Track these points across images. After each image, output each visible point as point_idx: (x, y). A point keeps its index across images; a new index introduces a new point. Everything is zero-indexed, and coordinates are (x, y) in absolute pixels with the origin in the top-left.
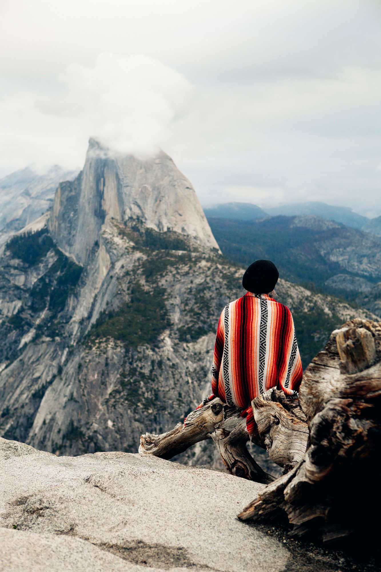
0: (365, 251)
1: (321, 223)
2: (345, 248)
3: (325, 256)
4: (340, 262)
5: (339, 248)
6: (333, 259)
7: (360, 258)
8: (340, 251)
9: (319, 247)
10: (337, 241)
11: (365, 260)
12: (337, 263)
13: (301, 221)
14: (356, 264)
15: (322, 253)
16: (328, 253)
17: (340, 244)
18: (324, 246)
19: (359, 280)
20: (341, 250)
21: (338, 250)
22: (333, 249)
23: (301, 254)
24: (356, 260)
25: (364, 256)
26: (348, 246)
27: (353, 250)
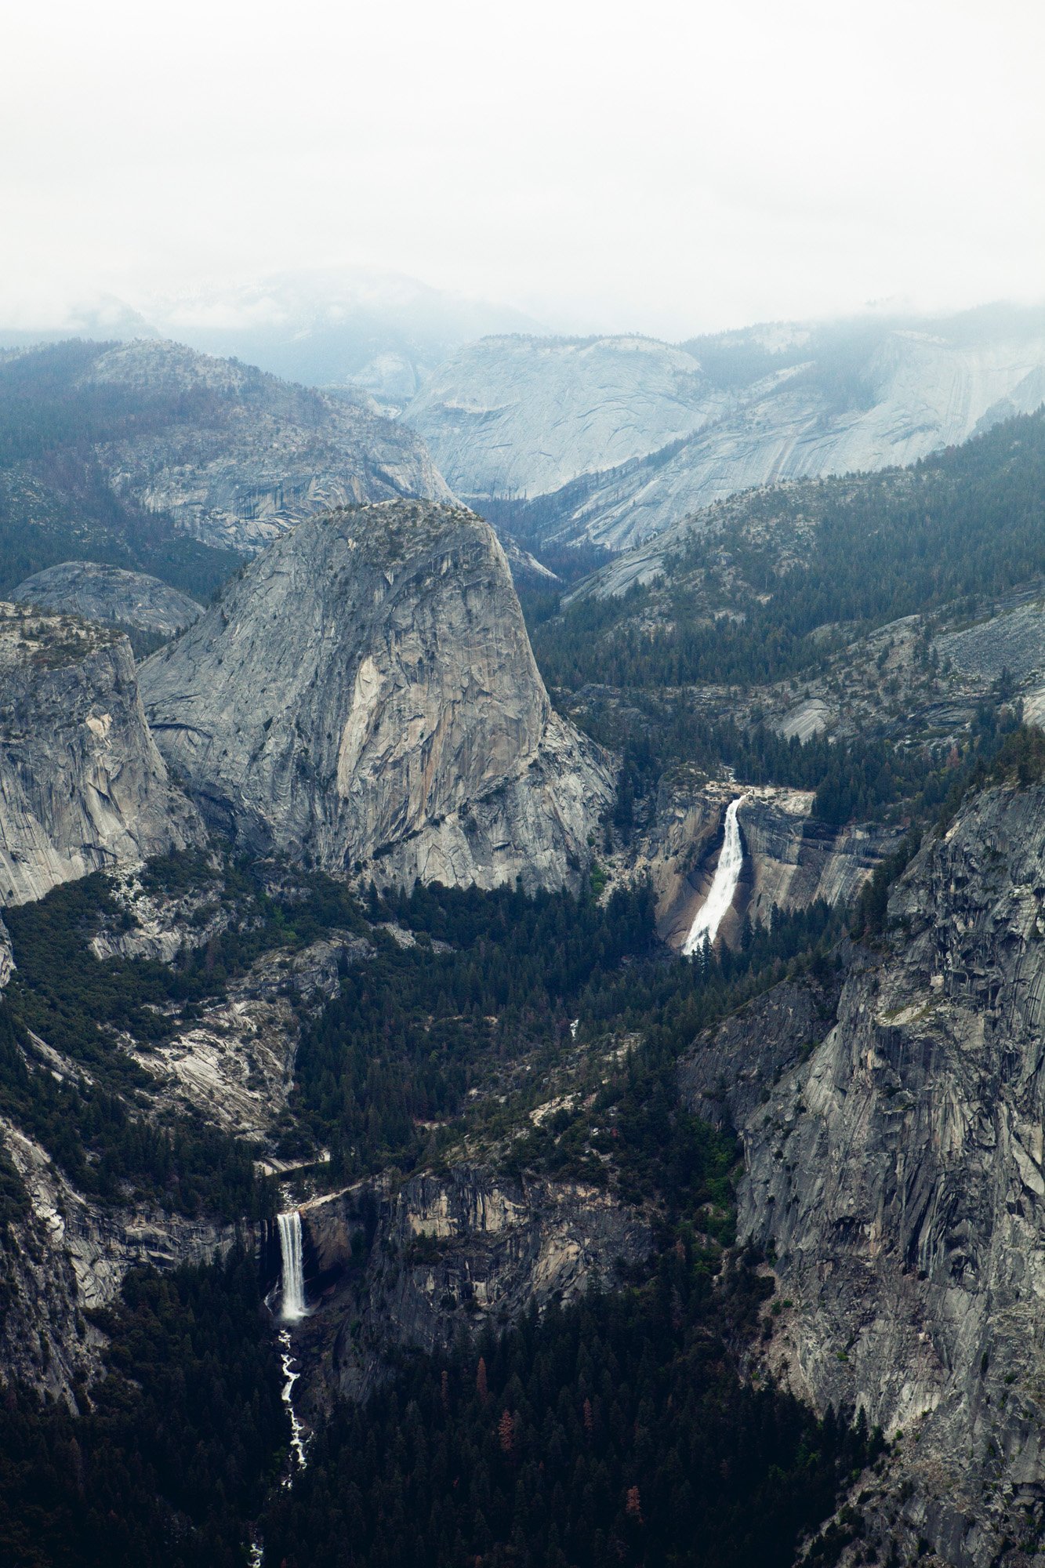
0: (272, 473)
1: (179, 370)
2: (202, 465)
3: (125, 493)
4: (177, 514)
5: (181, 463)
6: (153, 501)
7: (248, 497)
8: (182, 474)
9: (109, 462)
10: (179, 438)
11: (267, 505)
12: (166, 516)
13: (114, 362)
14: (231, 518)
15: (116, 482)
16: (139, 482)
17: (188, 449)
18: (130, 456)
19: (127, 582)
20: (188, 467)
21: (177, 469)
22: (161, 467)
23: (31, 486)
24: (232, 504)
25: (263, 491)
26: (215, 456)
27: (229, 471)
